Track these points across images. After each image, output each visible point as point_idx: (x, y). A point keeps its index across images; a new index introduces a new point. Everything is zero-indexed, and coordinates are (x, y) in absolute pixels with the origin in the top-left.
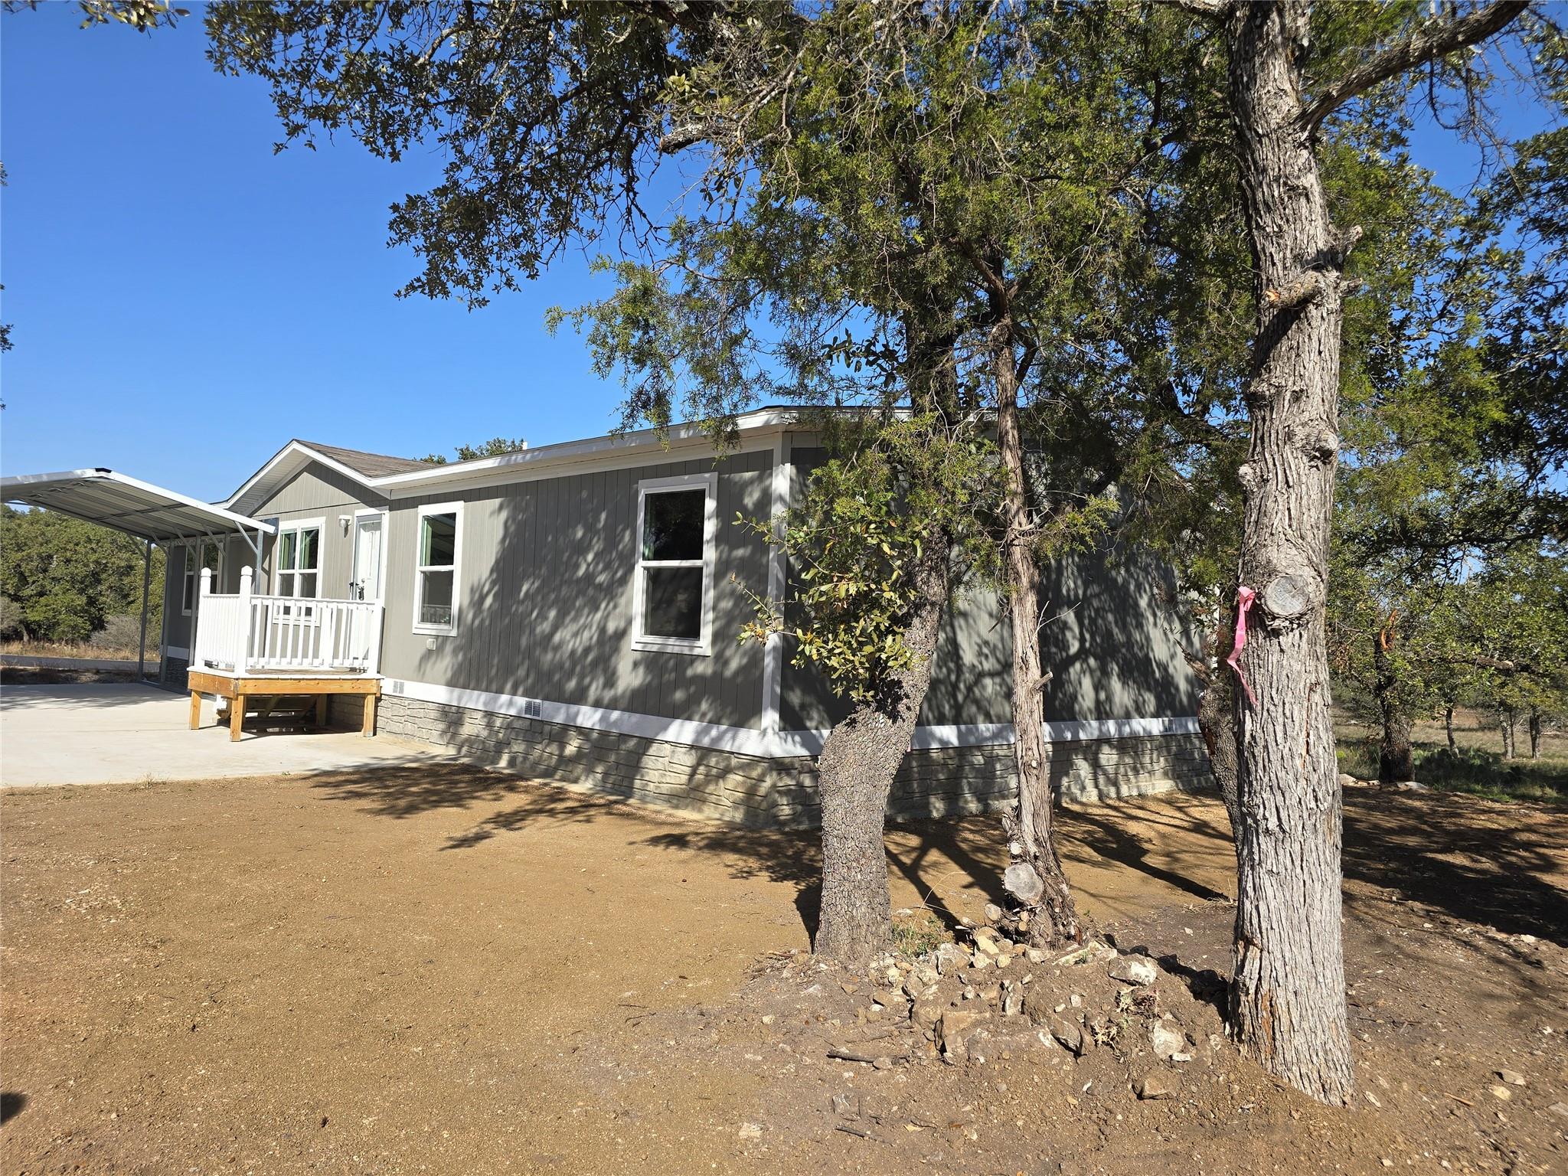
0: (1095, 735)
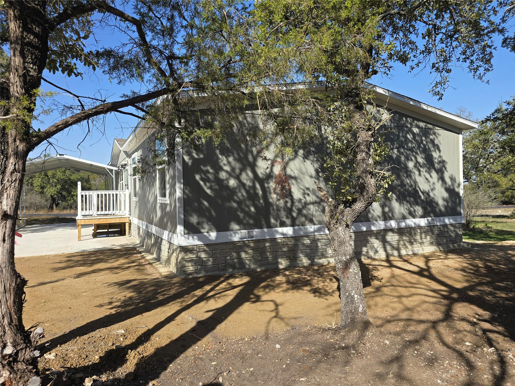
0: (382, 227)
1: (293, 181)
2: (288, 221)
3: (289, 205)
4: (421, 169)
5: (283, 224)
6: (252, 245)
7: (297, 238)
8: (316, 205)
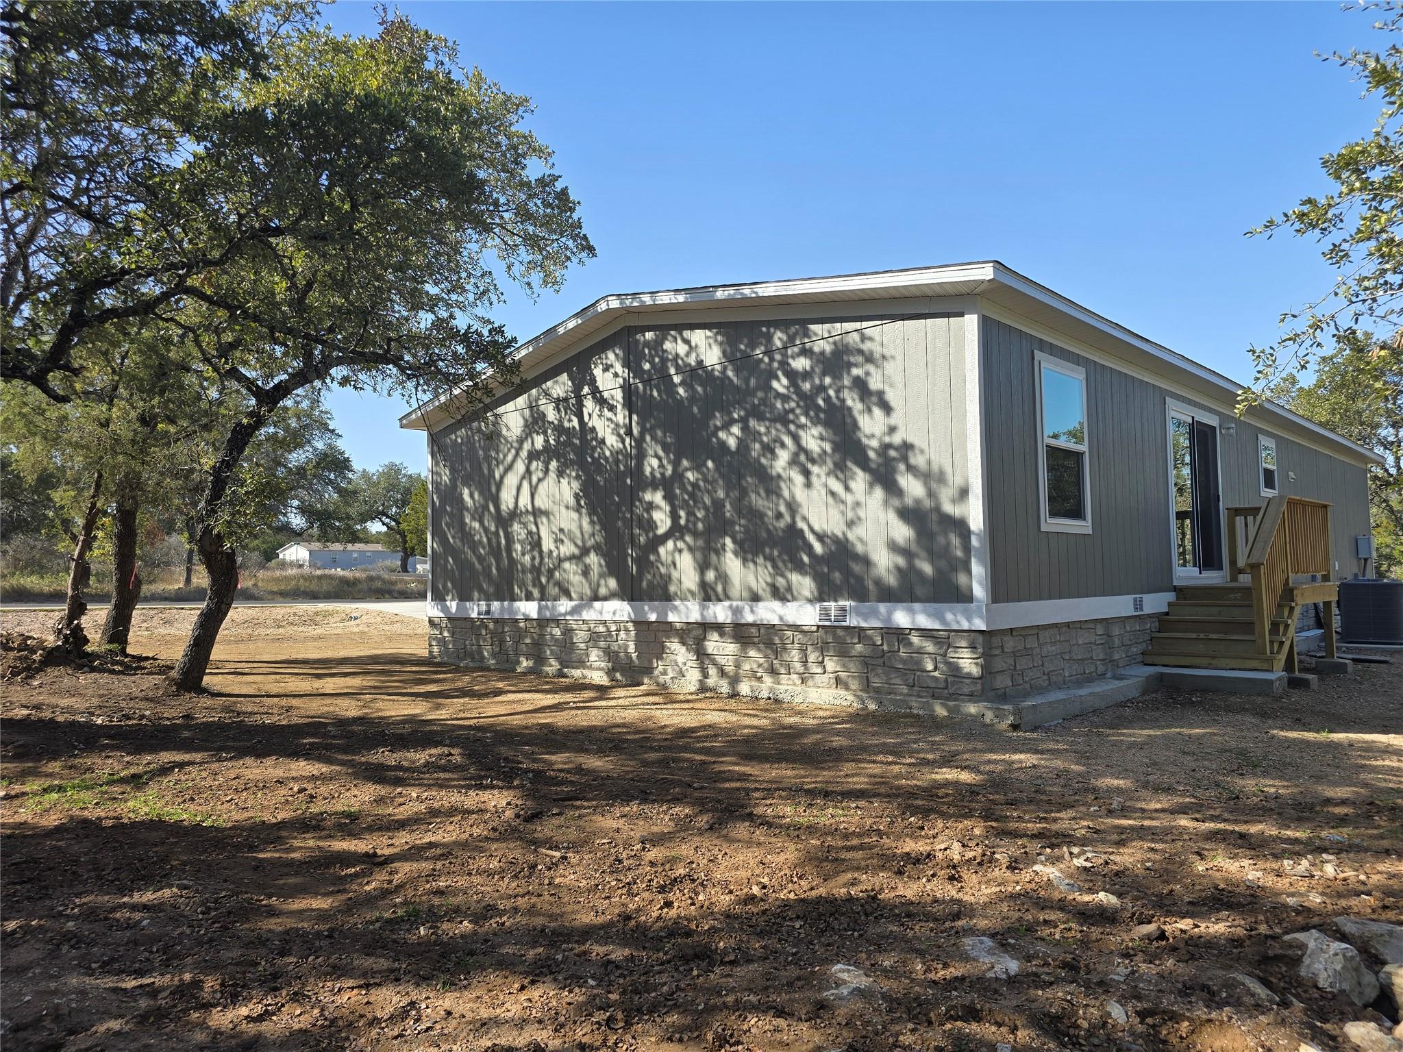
1: (544, 520)
2: (536, 593)
3: (537, 561)
4: (815, 469)
5: (529, 597)
6: (491, 626)
7: (542, 623)
8: (574, 561)
